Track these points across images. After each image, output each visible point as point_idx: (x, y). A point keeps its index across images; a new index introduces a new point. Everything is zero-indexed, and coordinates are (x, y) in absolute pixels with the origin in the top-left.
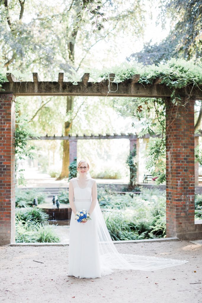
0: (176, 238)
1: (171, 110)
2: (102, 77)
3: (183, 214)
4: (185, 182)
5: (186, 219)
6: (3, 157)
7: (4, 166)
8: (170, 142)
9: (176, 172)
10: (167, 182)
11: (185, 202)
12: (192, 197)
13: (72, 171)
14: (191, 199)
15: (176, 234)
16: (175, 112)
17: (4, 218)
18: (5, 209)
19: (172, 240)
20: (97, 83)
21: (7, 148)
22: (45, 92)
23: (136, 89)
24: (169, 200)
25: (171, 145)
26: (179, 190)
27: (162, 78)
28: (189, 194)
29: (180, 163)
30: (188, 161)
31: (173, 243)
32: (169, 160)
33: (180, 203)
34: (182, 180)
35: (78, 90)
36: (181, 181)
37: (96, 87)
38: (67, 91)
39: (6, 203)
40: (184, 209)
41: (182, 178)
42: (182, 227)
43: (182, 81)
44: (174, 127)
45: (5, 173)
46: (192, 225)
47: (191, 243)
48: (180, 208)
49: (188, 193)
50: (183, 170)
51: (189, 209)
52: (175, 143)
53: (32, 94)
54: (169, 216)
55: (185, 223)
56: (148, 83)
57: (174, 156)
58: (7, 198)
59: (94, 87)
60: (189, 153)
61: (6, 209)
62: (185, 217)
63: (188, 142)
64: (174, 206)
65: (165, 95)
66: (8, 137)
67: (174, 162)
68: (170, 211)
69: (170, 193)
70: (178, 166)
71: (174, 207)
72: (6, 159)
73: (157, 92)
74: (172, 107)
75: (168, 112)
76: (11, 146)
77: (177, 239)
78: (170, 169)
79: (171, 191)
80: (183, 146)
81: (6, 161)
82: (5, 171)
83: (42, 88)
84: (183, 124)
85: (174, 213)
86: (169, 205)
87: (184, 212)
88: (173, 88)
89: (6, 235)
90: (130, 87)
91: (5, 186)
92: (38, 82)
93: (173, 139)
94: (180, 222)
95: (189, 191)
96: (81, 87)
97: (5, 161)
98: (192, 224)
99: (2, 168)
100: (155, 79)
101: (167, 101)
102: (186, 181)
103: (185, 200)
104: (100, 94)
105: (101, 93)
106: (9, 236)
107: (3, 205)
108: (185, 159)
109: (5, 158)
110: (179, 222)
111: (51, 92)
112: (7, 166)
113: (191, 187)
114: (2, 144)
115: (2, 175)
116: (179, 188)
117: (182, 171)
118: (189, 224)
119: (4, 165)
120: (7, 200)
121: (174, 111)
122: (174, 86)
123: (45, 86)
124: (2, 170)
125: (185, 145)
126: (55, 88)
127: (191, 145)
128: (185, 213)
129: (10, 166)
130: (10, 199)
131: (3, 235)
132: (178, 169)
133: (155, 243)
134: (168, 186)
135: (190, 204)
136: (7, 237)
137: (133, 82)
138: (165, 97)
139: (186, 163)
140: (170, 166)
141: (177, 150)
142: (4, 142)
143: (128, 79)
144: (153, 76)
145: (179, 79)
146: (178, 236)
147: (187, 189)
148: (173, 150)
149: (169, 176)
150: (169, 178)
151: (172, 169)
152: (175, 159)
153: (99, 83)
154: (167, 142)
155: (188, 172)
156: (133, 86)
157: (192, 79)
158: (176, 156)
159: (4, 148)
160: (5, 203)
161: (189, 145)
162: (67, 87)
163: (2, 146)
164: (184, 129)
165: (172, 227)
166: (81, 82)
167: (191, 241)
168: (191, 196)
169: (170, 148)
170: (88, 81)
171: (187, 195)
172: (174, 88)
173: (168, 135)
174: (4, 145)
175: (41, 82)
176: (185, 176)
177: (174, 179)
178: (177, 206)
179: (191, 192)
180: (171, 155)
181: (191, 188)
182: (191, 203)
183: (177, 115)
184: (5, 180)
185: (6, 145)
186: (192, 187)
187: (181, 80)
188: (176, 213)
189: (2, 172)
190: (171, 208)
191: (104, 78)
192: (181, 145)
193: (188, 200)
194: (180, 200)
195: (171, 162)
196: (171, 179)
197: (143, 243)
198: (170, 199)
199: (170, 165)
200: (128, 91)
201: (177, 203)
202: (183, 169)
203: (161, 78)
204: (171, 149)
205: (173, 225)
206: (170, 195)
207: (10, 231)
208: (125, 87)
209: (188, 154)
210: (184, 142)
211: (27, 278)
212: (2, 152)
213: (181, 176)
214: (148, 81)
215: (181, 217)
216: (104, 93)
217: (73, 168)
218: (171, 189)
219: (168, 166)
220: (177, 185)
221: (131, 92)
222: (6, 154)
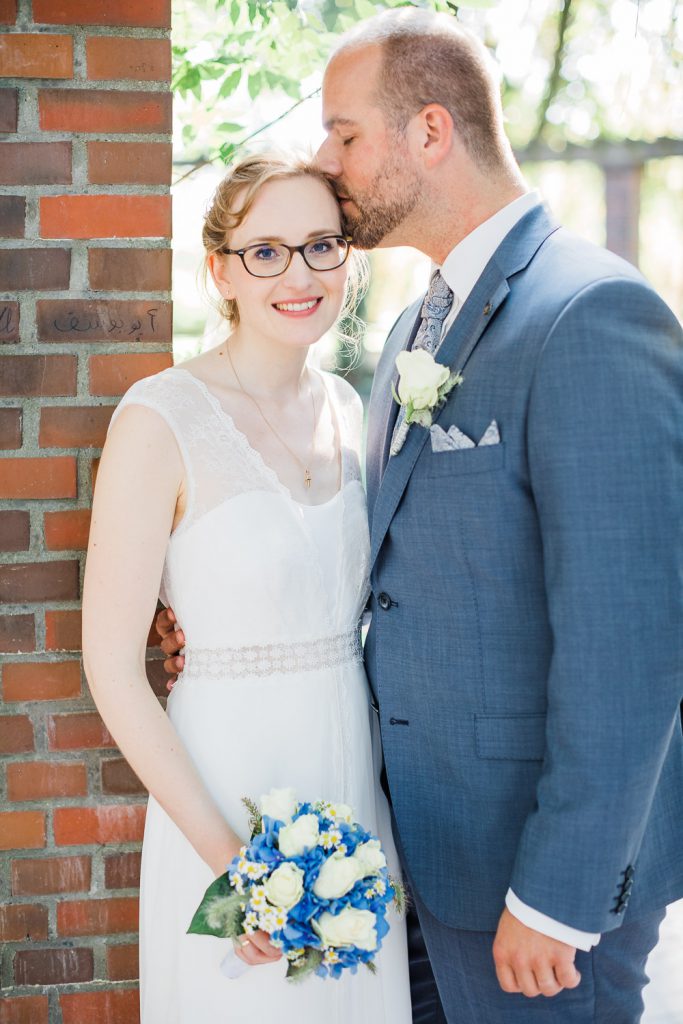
6: (29, 113)
7: (55, 268)
18: (87, 955)
39: (110, 861)
45: (83, 377)
58: (111, 788)
61: (100, 944)
72: (81, 141)
81: (96, 178)
82: (82, 350)
97: (80, 172)
99: (28, 305)
107: (51, 902)
109: (77, 129)
112: (113, 268)
115: (31, 424)
119: (54, 242)
120: (111, 809)
124: (28, 326)
160: (87, 861)
189: (26, 376)
222: (80, 53)
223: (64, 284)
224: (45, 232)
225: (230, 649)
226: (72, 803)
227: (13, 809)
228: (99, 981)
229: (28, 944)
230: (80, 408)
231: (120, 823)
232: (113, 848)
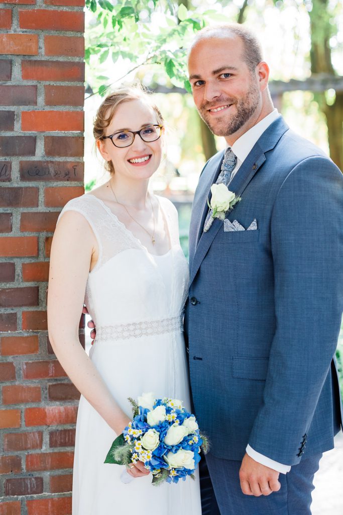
6: (17, 71)
7: (29, 145)
18: (40, 480)
39: (52, 434)
45: (41, 198)
58: (53, 398)
61: (47, 475)
72: (41, 85)
81: (49, 103)
82: (41, 185)
97: (41, 100)
99: (15, 164)
107: (23, 454)
109: (40, 79)
112: (57, 146)
115: (16, 221)
119: (28, 133)
120: (54, 408)
124: (15, 173)
160: (41, 434)
189: (15, 197)
212: (15, 28)
222: (42, 43)
223: (32, 152)
224: (24, 128)
225: (121, 325)
226: (34, 405)
227: (5, 408)
228: (46, 494)
229: (11, 475)
230: (40, 213)
231: (57, 415)
232: (54, 427)
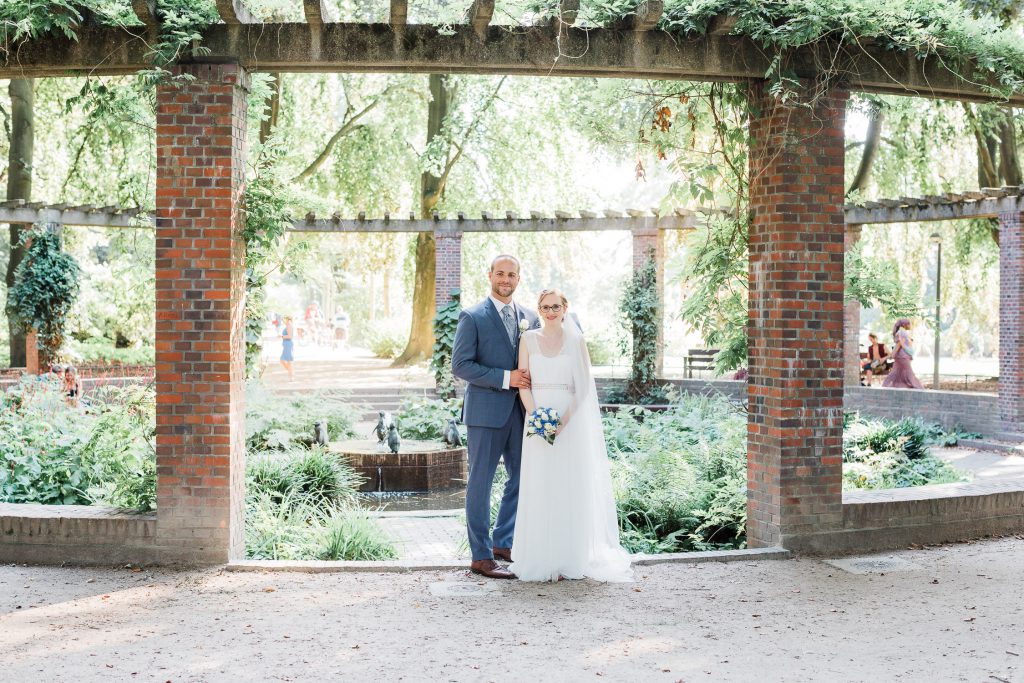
0: (778, 548)
1: (765, 122)
2: (537, 9)
3: (802, 471)
4: (811, 364)
5: (815, 486)
6: (203, 274)
7: (208, 305)
8: (762, 228)
9: (781, 329)
10: (751, 362)
11: (812, 429)
12: (835, 415)
13: (446, 335)
14: (830, 418)
15: (781, 537)
16: (780, 130)
17: (206, 477)
18: (210, 448)
19: (766, 556)
20: (520, 29)
21: (218, 244)
22: (346, 59)
23: (650, 51)
24: (759, 424)
25: (766, 238)
26: (790, 390)
27: (738, 12)
28: (825, 404)
29: (793, 300)
30: (822, 294)
31: (768, 566)
32: (757, 291)
33: (795, 433)
34: (802, 355)
35: (457, 52)
36: (797, 359)
37: (515, 43)
38: (419, 56)
39: (215, 428)
40: (808, 452)
41: (801, 349)
42: (800, 513)
43: (803, 25)
44: (775, 179)
45: (212, 326)
46: (832, 508)
47: (830, 566)
48: (793, 448)
49: (820, 399)
50: (806, 325)
51: (824, 453)
52: (778, 233)
53: (303, 64)
54: (757, 475)
55: (810, 500)
56: (692, 32)
57: (775, 276)
58: (215, 412)
59: (510, 41)
60: (827, 267)
61: (212, 446)
62: (809, 481)
63: (822, 229)
64: (775, 442)
65: (747, 73)
66: (221, 207)
67: (776, 297)
68: (759, 458)
69: (761, 400)
70: (788, 310)
71: (772, 445)
72: (213, 281)
73: (722, 61)
74: (771, 111)
75: (757, 131)
76: (229, 236)
77: (783, 553)
78: (760, 321)
79: (764, 392)
80: (806, 243)
81: (216, 287)
82: (212, 321)
83: (334, 45)
84: (806, 169)
85: (775, 466)
86: (759, 438)
87: (808, 463)
88: (774, 47)
89: (212, 536)
90: (632, 45)
91: (209, 370)
92: (322, 24)
93: (774, 219)
94: (794, 496)
95: (824, 393)
96: (467, 42)
97: (212, 286)
98: (835, 504)
99: (202, 312)
100: (713, 17)
101: (755, 90)
102: (815, 359)
103: (809, 423)
104: (529, 66)
105: (533, 62)
106: (221, 537)
107: (202, 436)
108: (812, 286)
109: (212, 278)
110: (791, 496)
111: (365, 59)
112: (219, 305)
113: (830, 379)
114: (202, 230)
115: (202, 335)
116: (790, 384)
117: (801, 325)
118: (822, 504)
119: (208, 300)
120: (216, 416)
121: (776, 127)
122: (777, 41)
123: (346, 37)
124: (202, 316)
125: (812, 240)
126: (380, 45)
127: (833, 240)
128: (809, 468)
129: (227, 305)
130: (226, 415)
131: (204, 535)
132: (789, 320)
133: (708, 565)
134: (756, 376)
135: (828, 437)
136: (217, 542)
137: (641, 28)
138: (746, 78)
139: (814, 300)
140: (761, 310)
141: (785, 256)
142: (209, 223)
143: (624, 15)
144: (707, 8)
145: (793, 17)
146: (785, 544)
147: (818, 385)
148: (774, 257)
149: (759, 345)
150: (758, 350)
151: (770, 319)
152: (778, 286)
153: (527, 29)
154: (752, 230)
155: (821, 330)
156: (638, 40)
157: (839, 19)
158: (784, 278)
159: (208, 245)
160: (210, 427)
161: (827, 240)
162: (420, 42)
163: (202, 237)
164: (811, 187)
165: (766, 512)
166: (466, 26)
167: (829, 561)
168: (830, 410)
169: (762, 248)
170: (490, 24)
171: (817, 406)
172: (779, 47)
173: (757, 206)
174: (206, 233)
175: (333, 25)
176: (811, 344)
177: (776, 354)
178: (783, 444)
179: (829, 398)
180: (766, 272)
181: (832, 383)
182: (831, 434)
183: (785, 140)
184: (212, 352)
185: (215, 233)
186: (834, 379)
187: (801, 22)
188: (780, 467)
189: (201, 326)
190: (765, 449)
191: (544, 13)
192: (798, 240)
193: (821, 423)
194: (796, 423)
195: (766, 295)
196: (766, 354)
197: (668, 564)
198: (760, 420)
199: (761, 306)
200: (623, 58)
201: (783, 435)
202: (806, 321)
203: (734, 13)
204: (765, 253)
205: (771, 507)
206: (760, 405)
207: (228, 523)
208: (614, 43)
209: (822, 271)
210: (807, 228)
211: (274, 674)
212: (203, 258)
213: (799, 344)
214: (690, 23)
215: (799, 480)
216: (543, 64)
217: (448, 325)
218: (764, 387)
219: (756, 309)
220: (785, 374)
221: (632, 61)
222: (213, 263)
223: (209, 308)
224: (206, 298)
226: (207, 414)
228: (212, 455)
232: (216, 425)
